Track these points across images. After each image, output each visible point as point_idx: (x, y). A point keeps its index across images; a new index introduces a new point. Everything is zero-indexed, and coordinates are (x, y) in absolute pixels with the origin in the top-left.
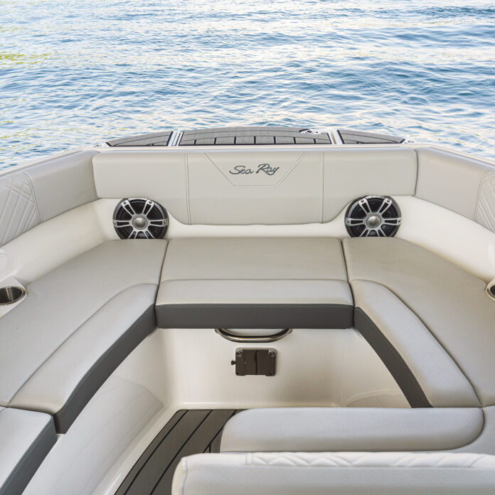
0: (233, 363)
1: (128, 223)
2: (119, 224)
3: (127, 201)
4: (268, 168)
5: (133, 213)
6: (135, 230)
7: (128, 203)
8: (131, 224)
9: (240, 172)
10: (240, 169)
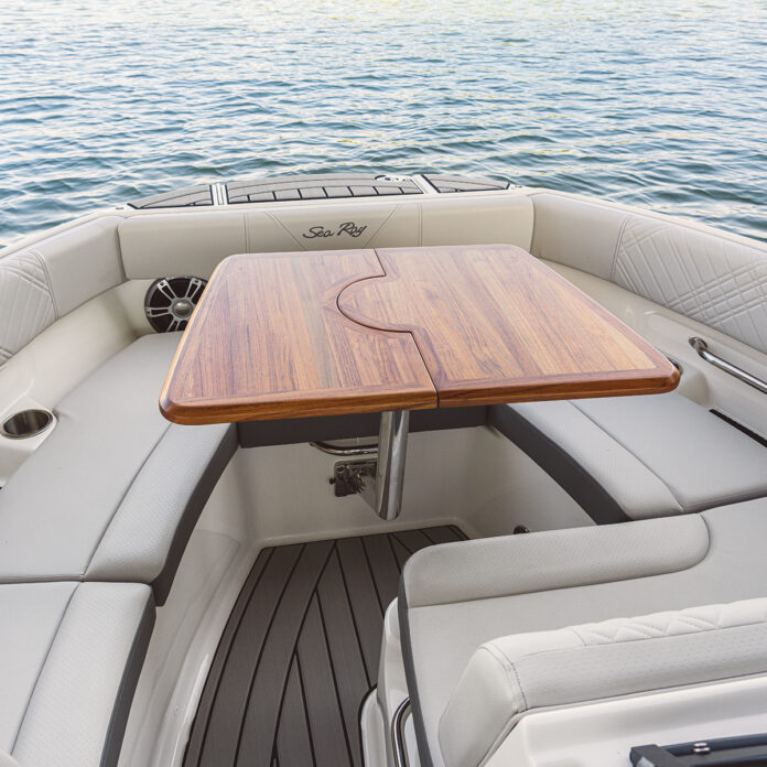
0: (332, 481)
1: (166, 311)
2: (154, 312)
3: (164, 281)
4: (353, 227)
5: (173, 297)
6: (176, 318)
7: (166, 283)
8: (170, 312)
9: (317, 235)
10: (316, 231)
